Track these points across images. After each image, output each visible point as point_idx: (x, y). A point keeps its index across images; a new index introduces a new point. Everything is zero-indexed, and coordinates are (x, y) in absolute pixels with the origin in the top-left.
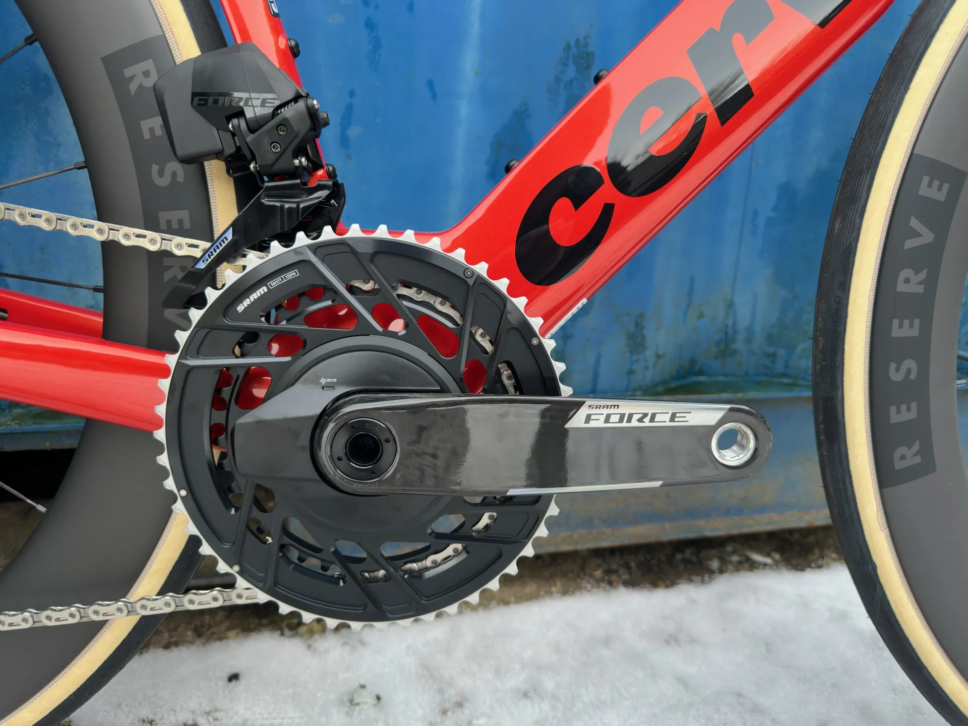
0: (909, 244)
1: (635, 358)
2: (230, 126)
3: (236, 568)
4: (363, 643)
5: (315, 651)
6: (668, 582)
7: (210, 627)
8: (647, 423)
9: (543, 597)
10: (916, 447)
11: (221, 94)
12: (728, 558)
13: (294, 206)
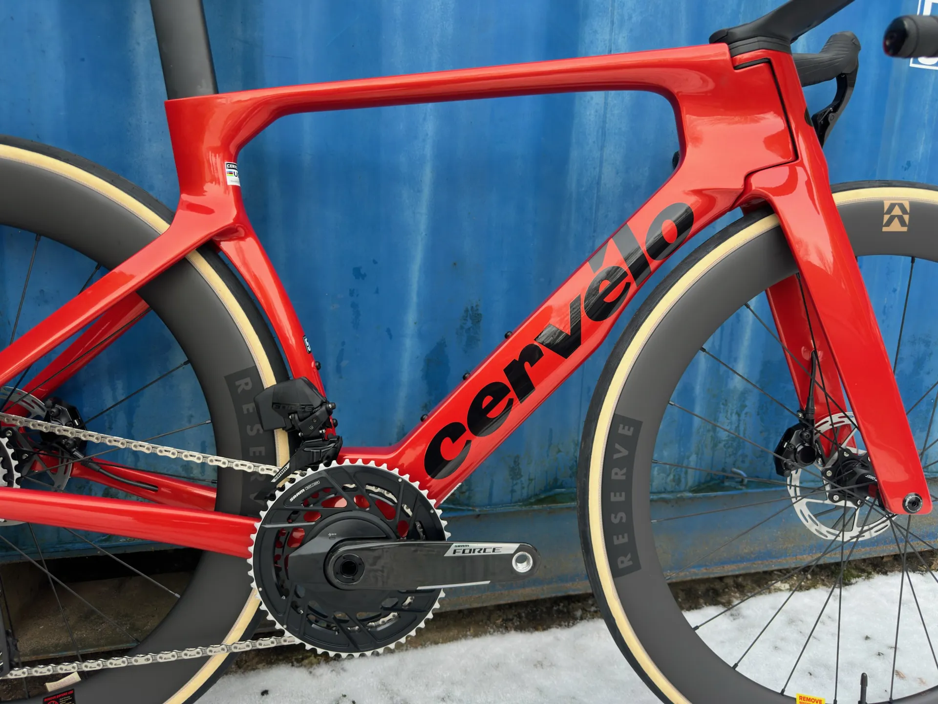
0: (616, 456)
1: (515, 482)
2: (290, 417)
3: (285, 626)
4: (344, 670)
5: (314, 675)
6: (545, 627)
7: (246, 662)
8: (482, 553)
9: (461, 639)
10: (629, 556)
11: (287, 404)
12: (588, 609)
13: (319, 451)
